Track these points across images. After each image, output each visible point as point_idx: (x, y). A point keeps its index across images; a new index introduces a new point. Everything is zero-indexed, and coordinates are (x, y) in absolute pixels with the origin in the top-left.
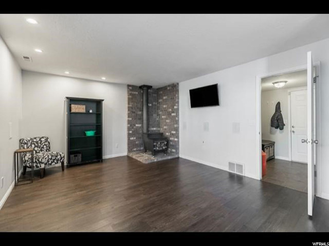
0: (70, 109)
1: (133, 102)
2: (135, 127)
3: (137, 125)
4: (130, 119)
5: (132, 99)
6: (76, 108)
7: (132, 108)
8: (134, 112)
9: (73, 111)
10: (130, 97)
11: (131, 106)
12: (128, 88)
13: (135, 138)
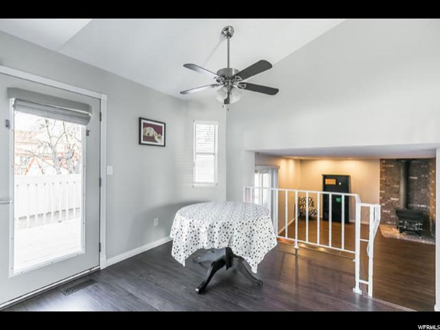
0: (324, 182)
1: (386, 175)
2: (389, 201)
3: (392, 199)
4: (383, 192)
5: (385, 172)
6: (328, 182)
7: (385, 181)
8: (389, 186)
9: (326, 183)
10: (384, 170)
11: (384, 179)
12: (381, 162)
13: (389, 212)
